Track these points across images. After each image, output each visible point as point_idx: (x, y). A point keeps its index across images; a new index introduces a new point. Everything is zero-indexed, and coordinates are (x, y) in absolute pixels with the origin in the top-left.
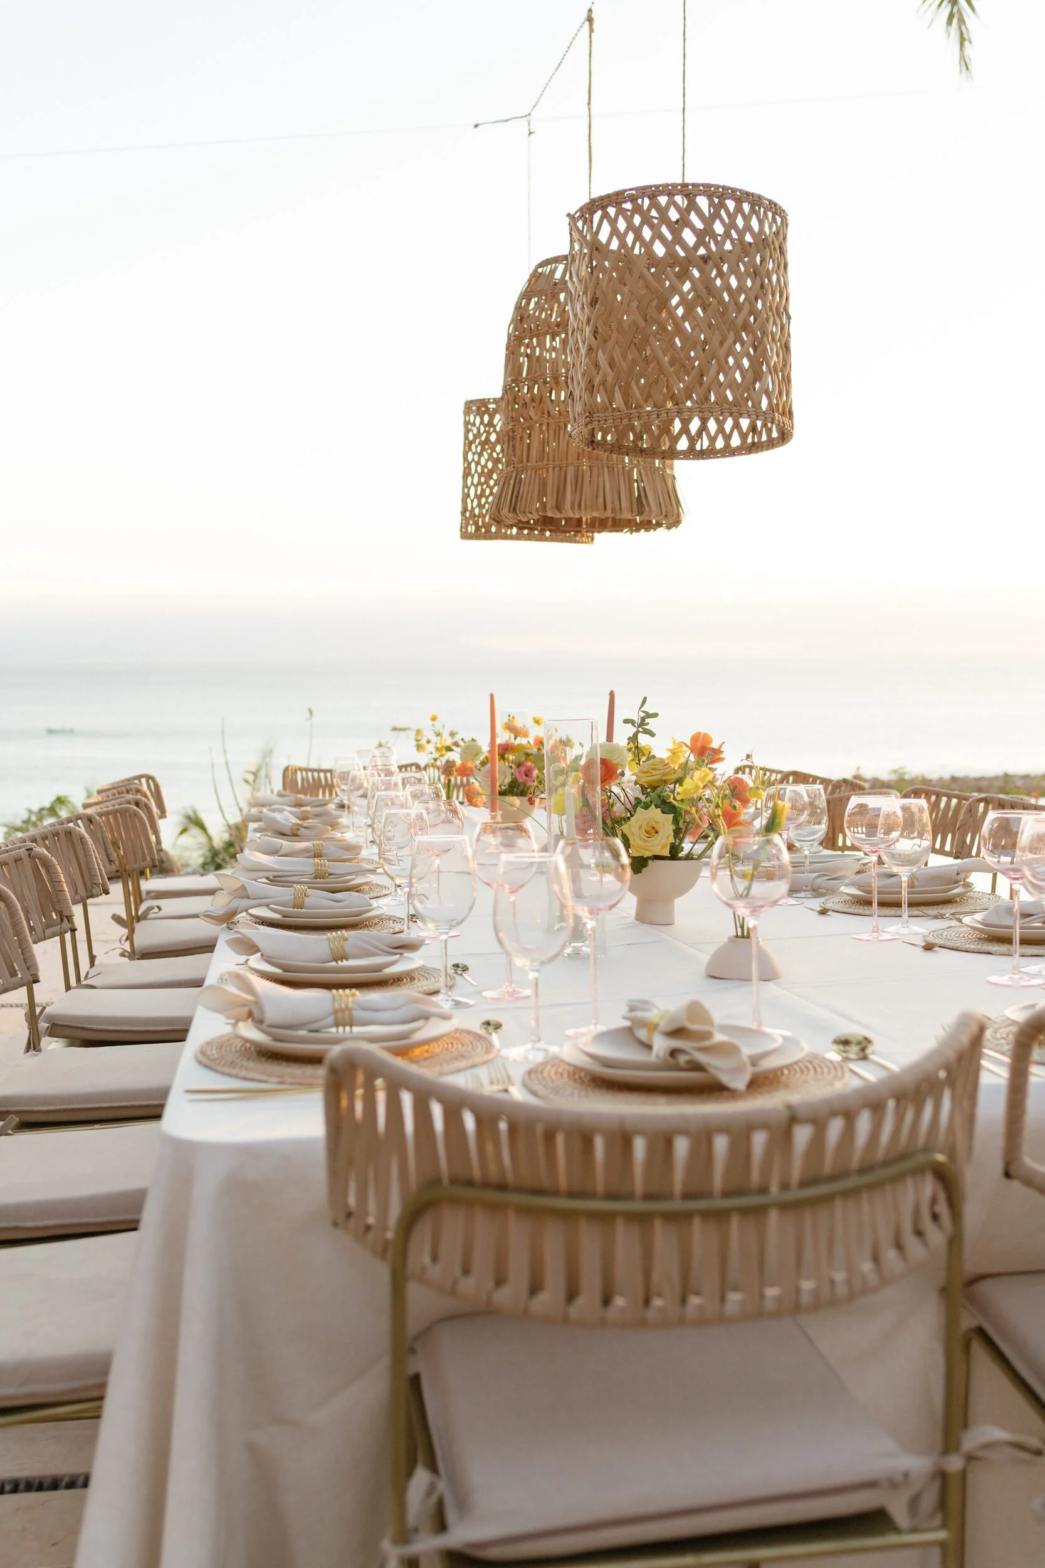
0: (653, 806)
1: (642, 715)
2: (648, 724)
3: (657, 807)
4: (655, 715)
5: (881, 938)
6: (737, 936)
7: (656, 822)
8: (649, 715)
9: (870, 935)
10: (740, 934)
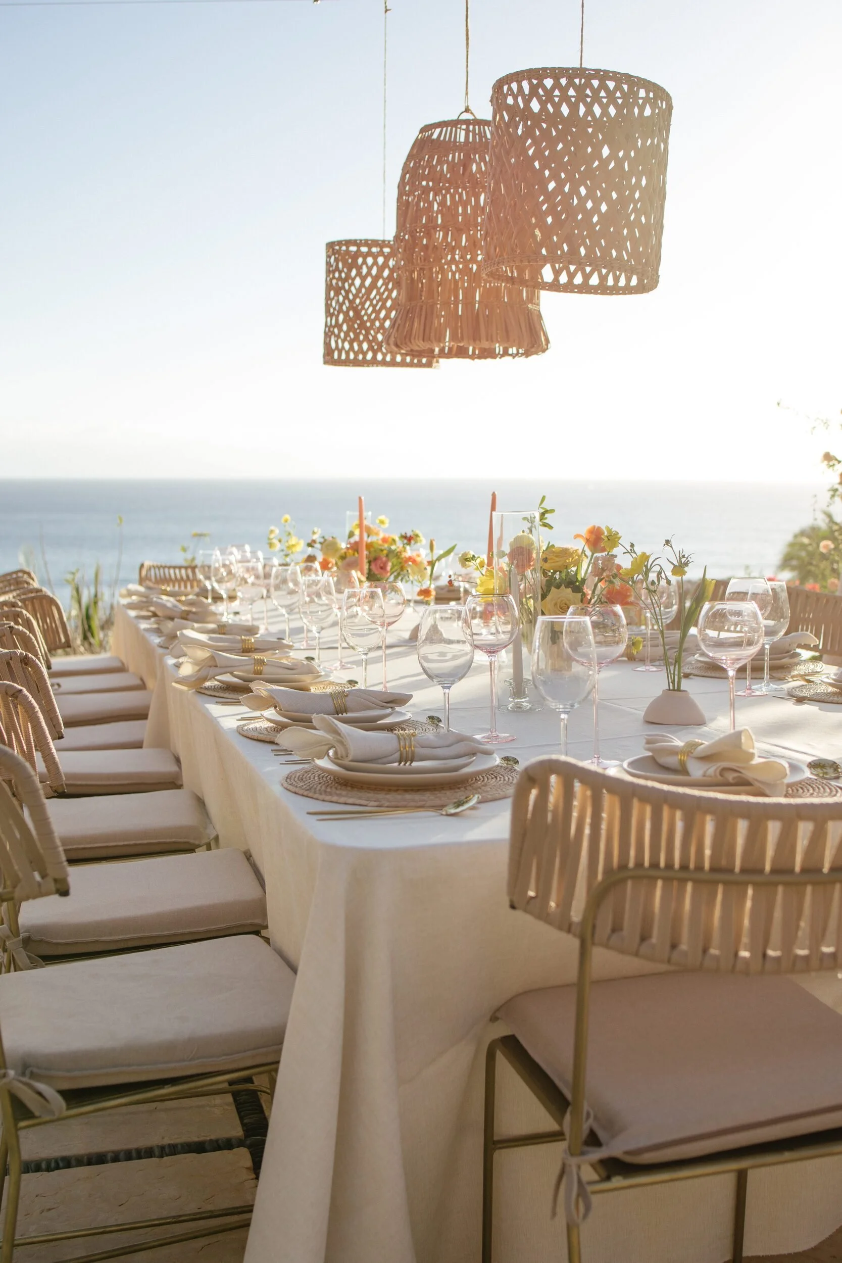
0: (563, 586)
1: (542, 511)
2: (546, 518)
3: (566, 587)
4: (552, 511)
5: (753, 694)
6: (669, 690)
7: (568, 600)
8: (547, 511)
9: (744, 692)
10: (671, 688)
